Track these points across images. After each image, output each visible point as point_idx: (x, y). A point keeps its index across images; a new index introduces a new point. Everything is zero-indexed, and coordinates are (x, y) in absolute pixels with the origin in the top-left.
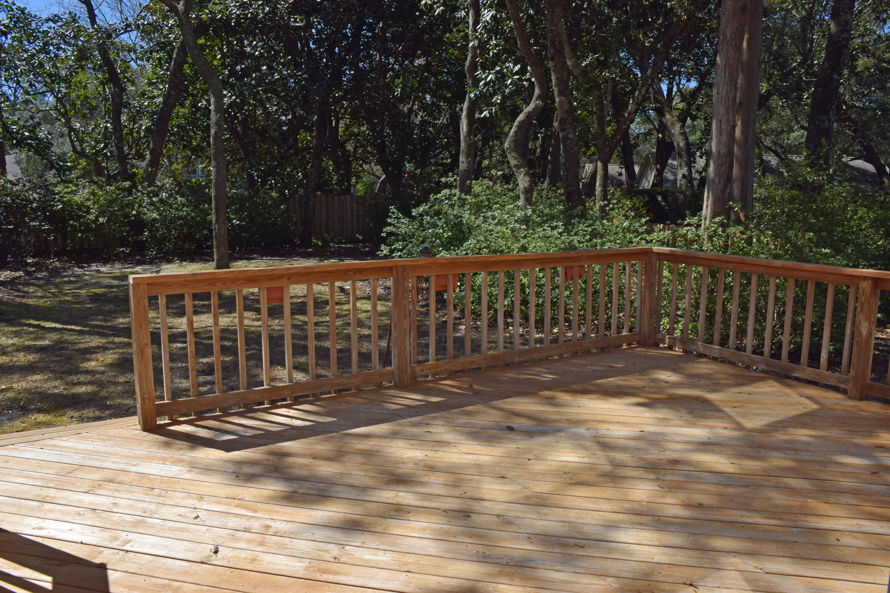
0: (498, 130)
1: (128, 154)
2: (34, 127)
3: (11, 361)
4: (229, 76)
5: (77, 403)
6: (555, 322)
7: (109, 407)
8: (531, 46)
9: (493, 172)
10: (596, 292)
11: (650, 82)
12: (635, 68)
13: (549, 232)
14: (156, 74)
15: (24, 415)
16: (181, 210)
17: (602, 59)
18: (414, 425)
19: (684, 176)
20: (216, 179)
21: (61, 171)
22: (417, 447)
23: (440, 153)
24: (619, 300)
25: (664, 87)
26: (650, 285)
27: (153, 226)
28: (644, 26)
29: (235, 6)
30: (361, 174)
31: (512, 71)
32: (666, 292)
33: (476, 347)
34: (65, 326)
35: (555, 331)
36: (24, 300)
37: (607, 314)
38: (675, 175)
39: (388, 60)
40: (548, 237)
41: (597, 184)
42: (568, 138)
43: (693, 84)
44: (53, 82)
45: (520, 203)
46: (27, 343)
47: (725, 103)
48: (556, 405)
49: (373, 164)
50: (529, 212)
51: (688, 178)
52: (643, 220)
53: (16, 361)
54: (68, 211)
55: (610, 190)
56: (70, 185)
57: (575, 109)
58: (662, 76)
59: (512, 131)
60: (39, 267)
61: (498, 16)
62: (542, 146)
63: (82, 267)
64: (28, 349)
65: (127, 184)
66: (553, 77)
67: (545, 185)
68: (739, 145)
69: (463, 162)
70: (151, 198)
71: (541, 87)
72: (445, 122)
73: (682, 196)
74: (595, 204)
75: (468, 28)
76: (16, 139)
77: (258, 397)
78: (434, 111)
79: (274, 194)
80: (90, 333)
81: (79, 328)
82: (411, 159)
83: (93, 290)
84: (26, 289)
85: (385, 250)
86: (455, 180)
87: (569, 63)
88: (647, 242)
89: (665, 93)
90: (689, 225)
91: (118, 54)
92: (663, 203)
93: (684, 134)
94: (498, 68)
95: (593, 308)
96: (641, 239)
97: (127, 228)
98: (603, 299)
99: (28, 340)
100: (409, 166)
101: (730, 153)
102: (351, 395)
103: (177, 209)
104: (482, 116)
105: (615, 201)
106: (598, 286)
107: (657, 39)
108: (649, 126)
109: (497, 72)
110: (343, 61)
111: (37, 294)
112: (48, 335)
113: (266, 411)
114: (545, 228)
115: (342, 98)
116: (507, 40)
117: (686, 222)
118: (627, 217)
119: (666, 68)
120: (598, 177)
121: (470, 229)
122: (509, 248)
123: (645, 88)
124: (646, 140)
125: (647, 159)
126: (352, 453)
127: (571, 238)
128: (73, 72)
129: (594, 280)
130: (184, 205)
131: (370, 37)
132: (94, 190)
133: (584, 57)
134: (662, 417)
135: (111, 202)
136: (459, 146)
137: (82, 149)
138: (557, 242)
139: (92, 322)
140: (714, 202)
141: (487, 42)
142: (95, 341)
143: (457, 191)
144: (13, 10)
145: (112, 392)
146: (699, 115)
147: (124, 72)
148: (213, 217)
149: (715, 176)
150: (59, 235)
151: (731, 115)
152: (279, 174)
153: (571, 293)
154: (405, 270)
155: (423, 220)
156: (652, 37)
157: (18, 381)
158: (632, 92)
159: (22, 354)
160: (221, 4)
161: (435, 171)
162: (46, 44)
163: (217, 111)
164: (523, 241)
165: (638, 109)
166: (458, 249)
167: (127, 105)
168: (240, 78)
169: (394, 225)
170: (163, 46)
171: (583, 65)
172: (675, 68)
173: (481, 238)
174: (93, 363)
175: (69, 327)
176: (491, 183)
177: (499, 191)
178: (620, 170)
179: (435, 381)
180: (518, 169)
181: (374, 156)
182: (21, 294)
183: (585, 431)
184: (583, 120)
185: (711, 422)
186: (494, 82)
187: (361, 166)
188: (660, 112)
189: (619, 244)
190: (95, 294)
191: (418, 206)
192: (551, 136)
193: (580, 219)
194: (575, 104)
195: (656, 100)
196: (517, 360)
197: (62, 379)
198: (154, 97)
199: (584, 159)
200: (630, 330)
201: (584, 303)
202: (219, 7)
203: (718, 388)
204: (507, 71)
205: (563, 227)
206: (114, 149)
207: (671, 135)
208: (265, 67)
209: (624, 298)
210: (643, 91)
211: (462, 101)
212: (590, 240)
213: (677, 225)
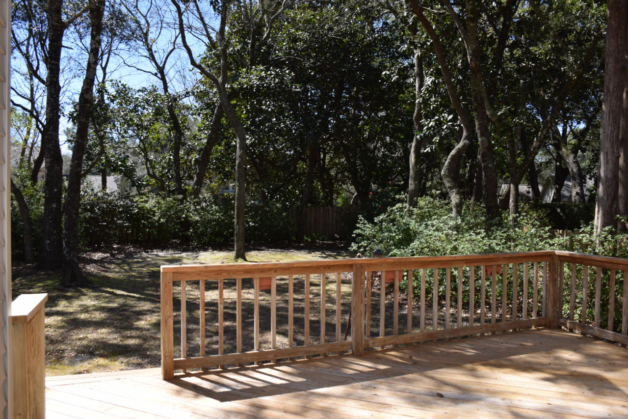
0: (438, 161)
1: (183, 177)
2: (125, 159)
3: (90, 317)
4: (251, 125)
5: (127, 352)
6: (477, 305)
7: (148, 357)
8: (460, 101)
9: (434, 191)
10: (510, 283)
11: (549, 125)
12: (538, 115)
13: (474, 237)
14: (204, 124)
15: (91, 358)
16: (215, 215)
17: (513, 109)
18: (365, 388)
19: (577, 194)
20: (238, 195)
21: (139, 187)
22: (365, 408)
23: (396, 177)
24: (528, 289)
25: (560, 128)
26: (553, 280)
27: (196, 225)
28: (545, 85)
29: (256, 79)
30: (341, 192)
31: (447, 119)
32: (567, 284)
33: (416, 323)
34: (129, 294)
35: (479, 311)
36: (107, 274)
37: (519, 299)
38: (570, 192)
39: (360, 113)
40: (474, 240)
41: (511, 201)
42: (488, 167)
43: (582, 126)
44: (138, 129)
45: (453, 214)
46: (103, 305)
47: (610, 139)
48: (477, 376)
49: (349, 185)
50: (459, 222)
51: (581, 195)
52: (547, 228)
53: (94, 318)
54: (141, 213)
55: (520, 205)
56: (144, 197)
57: (493, 146)
58: (559, 121)
59: (447, 162)
60: (120, 251)
61: (437, 81)
62: (469, 172)
63: (147, 252)
64: (102, 309)
65: (180, 197)
66: (476, 123)
67: (472, 201)
68: (622, 171)
69: (411, 184)
70: (195, 206)
71: (468, 131)
72: (399, 155)
73: (576, 208)
74: (509, 215)
75: (415, 90)
76: (113, 166)
77: (249, 359)
78: (392, 148)
79: (278, 205)
80: (144, 300)
81: (138, 296)
82: (375, 181)
83: (152, 269)
84: (109, 266)
85: (354, 246)
86: (406, 197)
87: (488, 113)
88: (550, 245)
89: (561, 133)
90: (583, 232)
91: (180, 111)
92: (561, 214)
93: (577, 162)
94: (437, 118)
95: (508, 295)
96: (545, 243)
97: (179, 227)
98: (515, 289)
99: (104, 303)
100: (374, 187)
101: (615, 177)
102: (320, 360)
103: (212, 214)
104: (425, 151)
105: (525, 214)
106: (512, 279)
107: (554, 95)
108: (549, 157)
109: (436, 120)
110: (329, 115)
111: (115, 270)
112: (117, 300)
113: (254, 369)
114: (471, 233)
115: (328, 139)
116: (442, 98)
117: (581, 230)
118: (534, 225)
119: (561, 114)
120: (511, 195)
121: (415, 233)
122: (444, 248)
123: (546, 130)
124: (547, 167)
125: (548, 180)
126: (315, 409)
127: (491, 241)
128: (152, 123)
129: (509, 274)
130: (217, 212)
131: (348, 98)
132: (158, 200)
133: (500, 109)
134: (566, 391)
135: (169, 208)
136: (409, 172)
137: (153, 172)
138: (480, 244)
139: (147, 292)
140: (604, 215)
141: (429, 99)
142: (147, 306)
143: (407, 205)
144: (118, 86)
145: (152, 345)
146: (587, 148)
147: (183, 122)
148: (235, 220)
149: (604, 194)
150: (135, 230)
151: (615, 148)
152: (282, 192)
153: (491, 283)
154: (362, 267)
155: (382, 225)
156: (550, 93)
157: (92, 333)
158: (536, 133)
159: (98, 312)
160: (247, 78)
161: (391, 190)
162: (136, 106)
163: (241, 148)
164: (455, 243)
165: (541, 145)
166: (406, 248)
167: (184, 144)
168: (258, 127)
169: (361, 229)
170: (208, 106)
171: (499, 114)
172: (568, 115)
173: (423, 240)
174: (143, 322)
175: (132, 294)
176: (432, 200)
177: (438, 205)
178: (528, 190)
179: (383, 352)
180: (451, 189)
181: (349, 179)
182: (106, 269)
183: (502, 401)
184: (499, 154)
185: (610, 400)
186: (434, 127)
187: (341, 186)
188: (558, 147)
189: (528, 246)
190: (153, 271)
191: (379, 215)
192: (476, 165)
193: (498, 227)
194: (493, 142)
195: (554, 138)
196: (448, 337)
197: (121, 333)
198: (201, 139)
199: (501, 181)
200: (538, 314)
201: (501, 292)
202: (245, 80)
203: (614, 368)
204: (444, 119)
205: (485, 234)
206: (174, 173)
207: (566, 163)
208: (275, 119)
209: (532, 288)
210: (545, 132)
211: (412, 141)
212: (506, 243)
213: (573, 231)
